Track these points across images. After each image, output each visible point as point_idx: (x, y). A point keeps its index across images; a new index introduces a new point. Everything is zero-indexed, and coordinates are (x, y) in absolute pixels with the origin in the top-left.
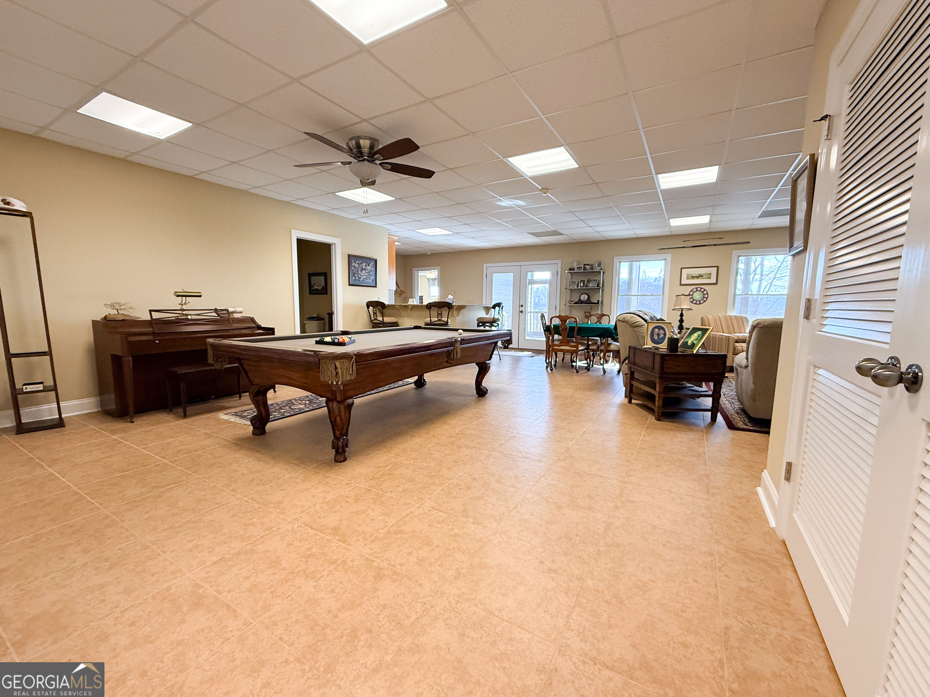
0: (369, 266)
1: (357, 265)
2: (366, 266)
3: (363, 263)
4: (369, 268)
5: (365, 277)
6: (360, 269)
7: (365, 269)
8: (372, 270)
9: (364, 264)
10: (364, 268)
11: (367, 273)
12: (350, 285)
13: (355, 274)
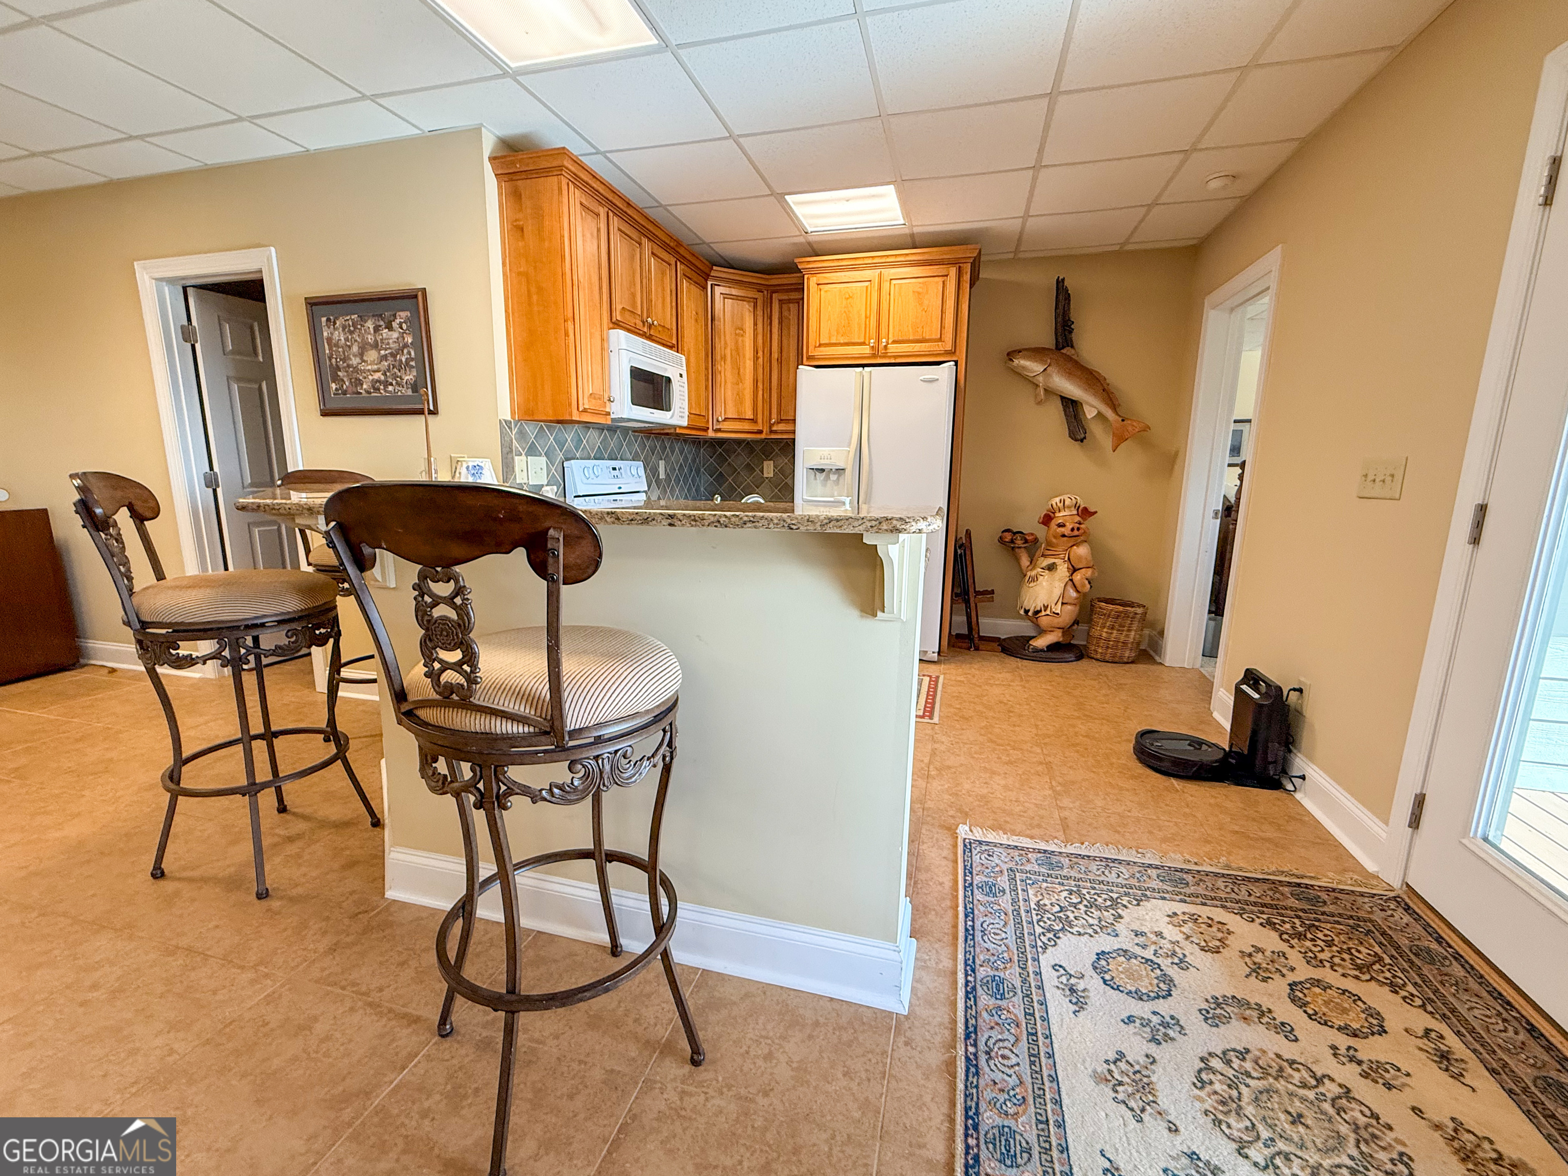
0: (389, 327)
1: (339, 336)
2: (377, 329)
3: (363, 319)
4: (395, 335)
5: (378, 376)
6: (355, 349)
7: (375, 346)
8: (406, 346)
9: (370, 324)
10: (370, 338)
11: (385, 358)
12: (325, 414)
13: (338, 368)
